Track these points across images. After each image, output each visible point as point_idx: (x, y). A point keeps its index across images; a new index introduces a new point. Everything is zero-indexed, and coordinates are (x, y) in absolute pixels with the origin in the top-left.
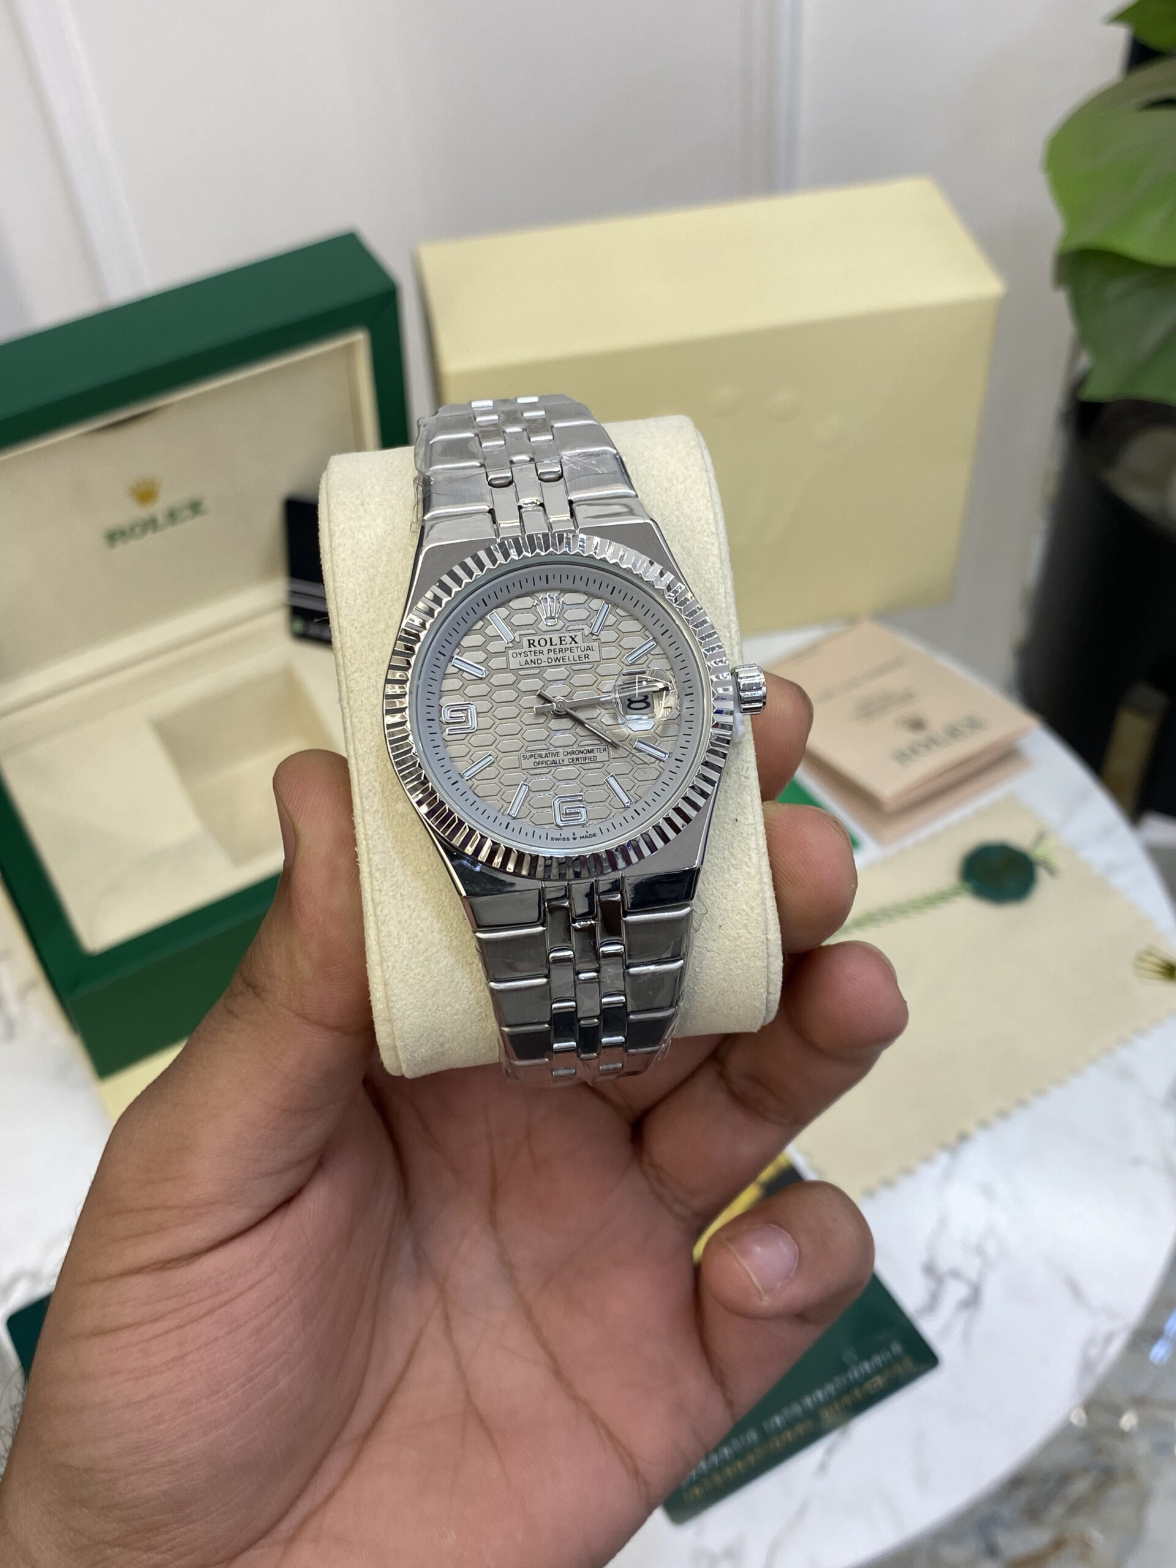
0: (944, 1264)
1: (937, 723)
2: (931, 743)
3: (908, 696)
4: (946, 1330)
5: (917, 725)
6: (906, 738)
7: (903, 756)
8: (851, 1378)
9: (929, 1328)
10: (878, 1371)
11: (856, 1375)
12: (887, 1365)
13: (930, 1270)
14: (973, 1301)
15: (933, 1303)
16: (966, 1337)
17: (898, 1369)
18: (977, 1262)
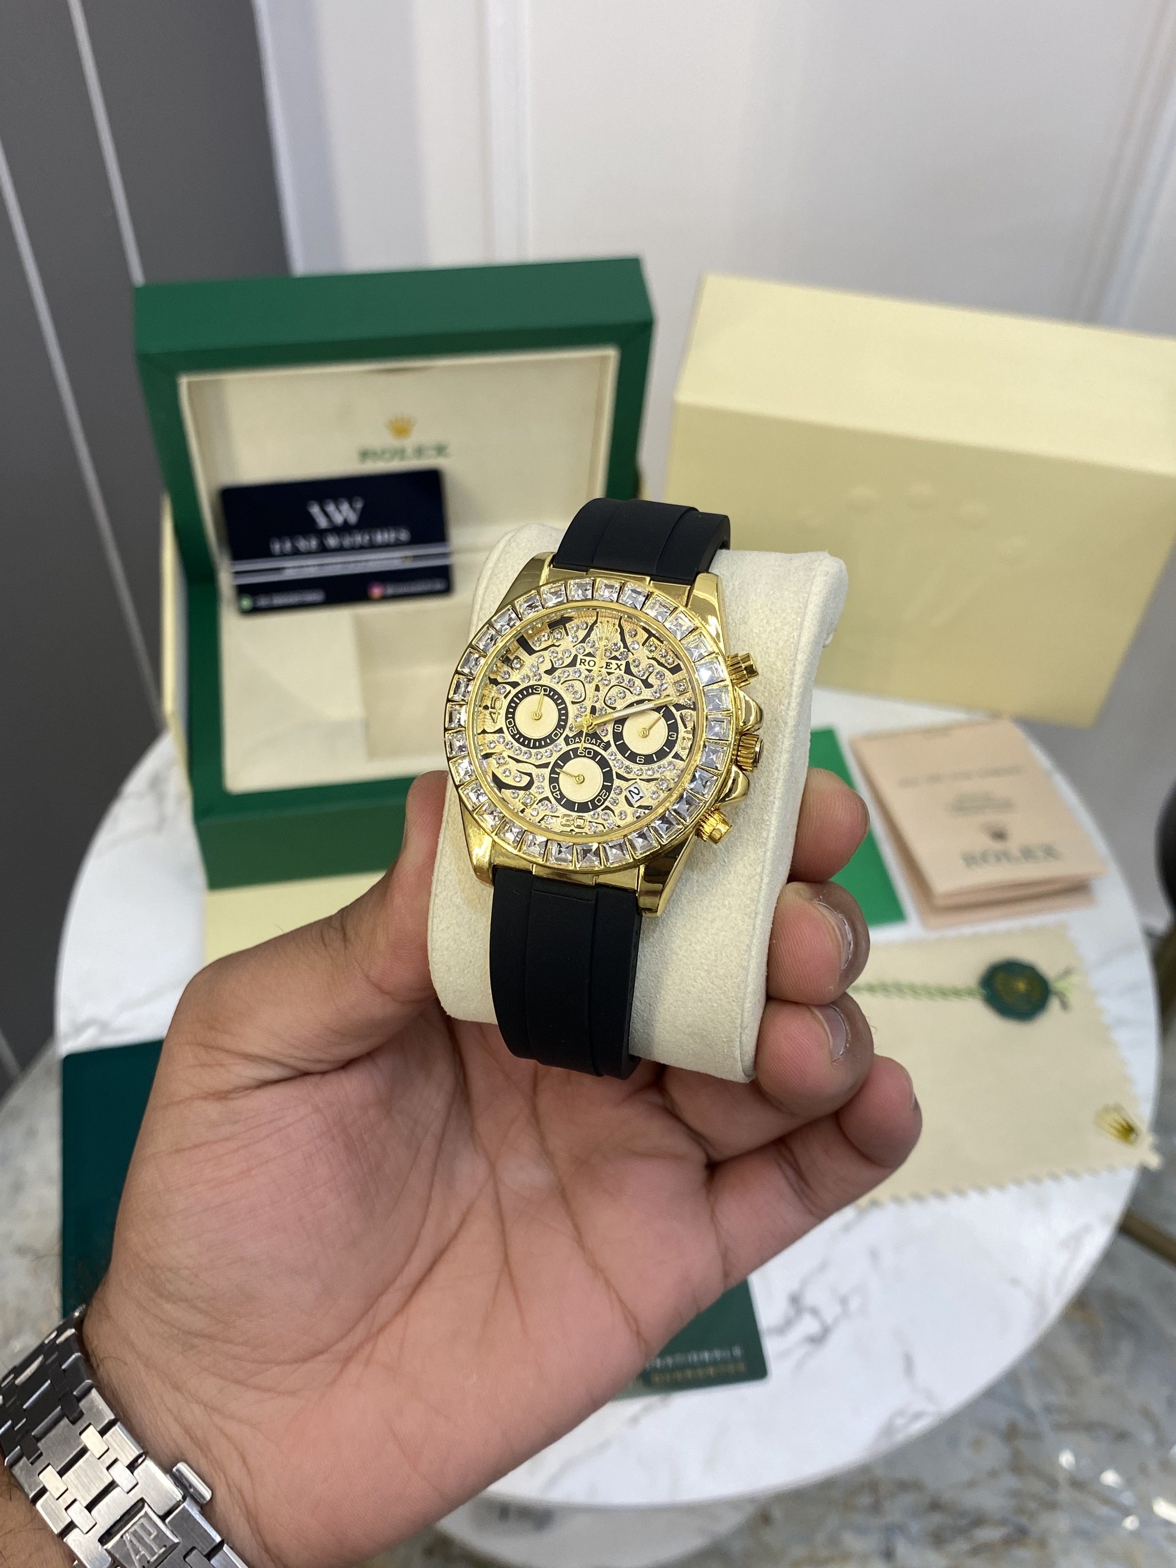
0: (809, 1300)
1: (1017, 840)
2: (1003, 856)
4: (784, 1354)
6: (986, 843)
9: (771, 1347)
10: (714, 1363)
11: (695, 1359)
12: (724, 1361)
13: (795, 1300)
14: (817, 1340)
15: (782, 1329)
16: (799, 1365)
17: (731, 1368)
18: (837, 1309)
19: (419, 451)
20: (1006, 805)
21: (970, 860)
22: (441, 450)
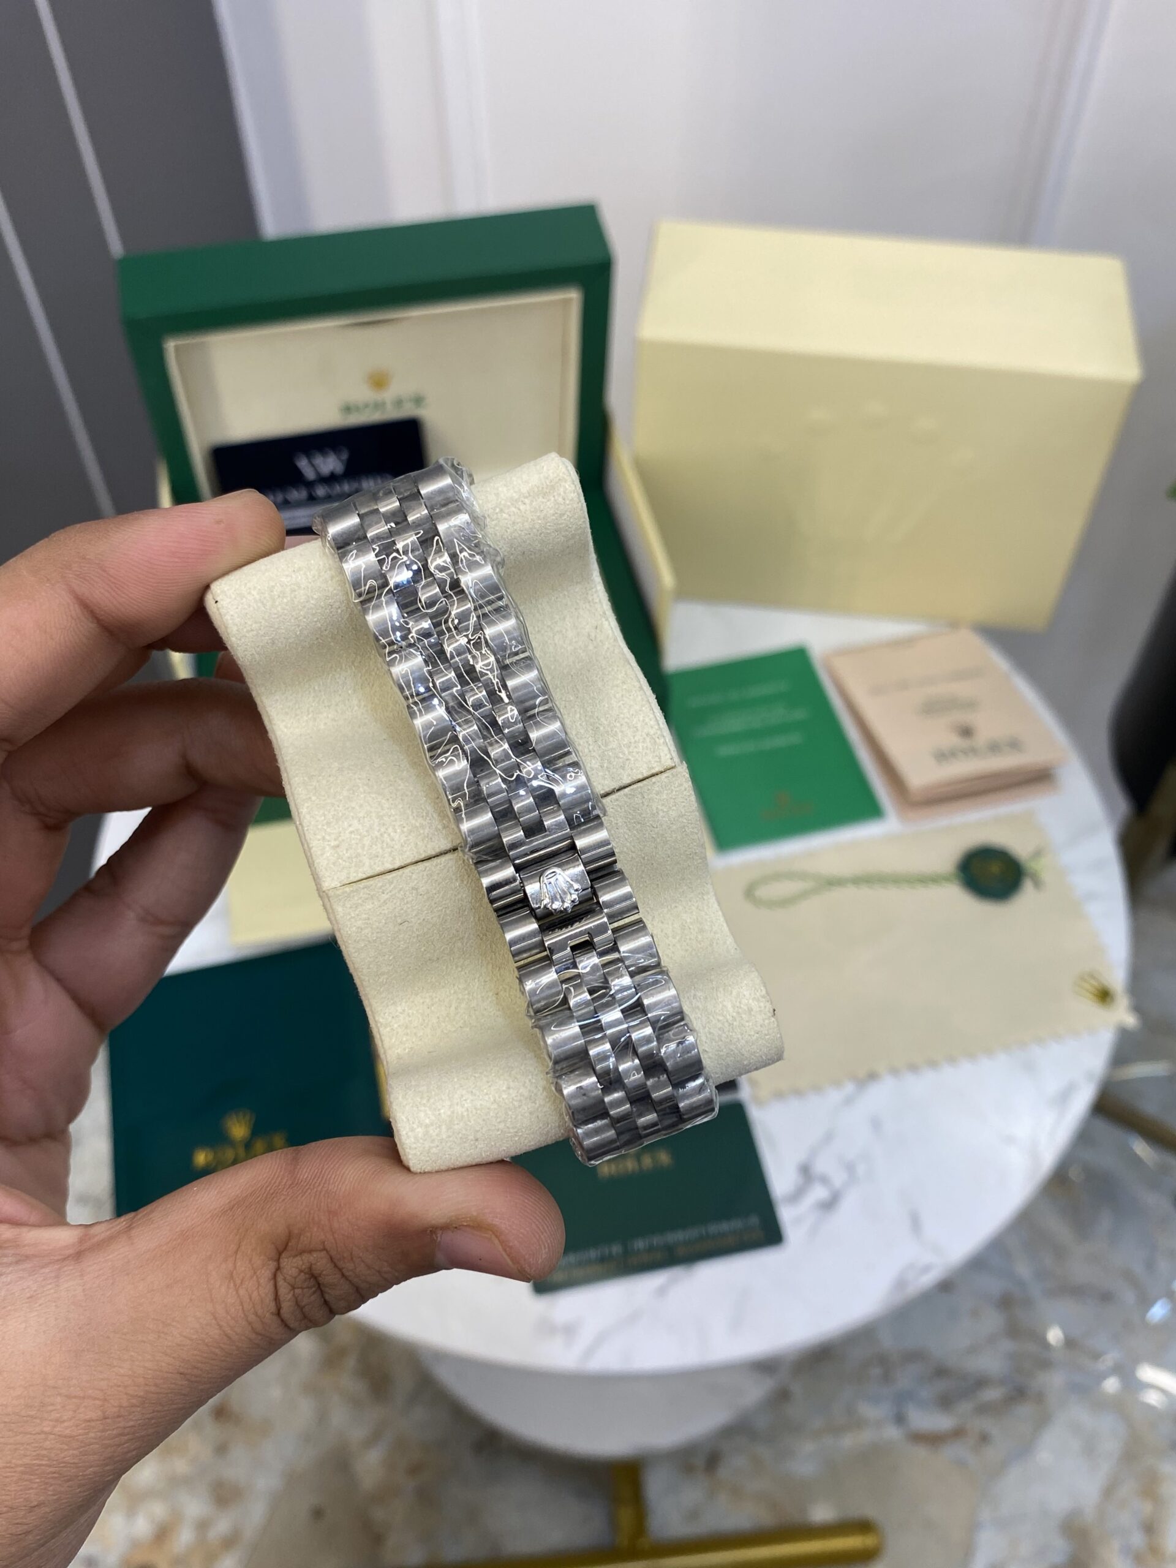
0: (818, 1169)
1: (984, 734)
2: (972, 751)
4: (799, 1221)
6: (953, 740)
9: (786, 1215)
10: (733, 1233)
11: (715, 1230)
12: (743, 1230)
13: (805, 1170)
14: (829, 1205)
15: (796, 1196)
16: (812, 1230)
17: (749, 1237)
18: (845, 1175)
19: (399, 403)
20: (970, 705)
21: (942, 756)
22: (419, 400)
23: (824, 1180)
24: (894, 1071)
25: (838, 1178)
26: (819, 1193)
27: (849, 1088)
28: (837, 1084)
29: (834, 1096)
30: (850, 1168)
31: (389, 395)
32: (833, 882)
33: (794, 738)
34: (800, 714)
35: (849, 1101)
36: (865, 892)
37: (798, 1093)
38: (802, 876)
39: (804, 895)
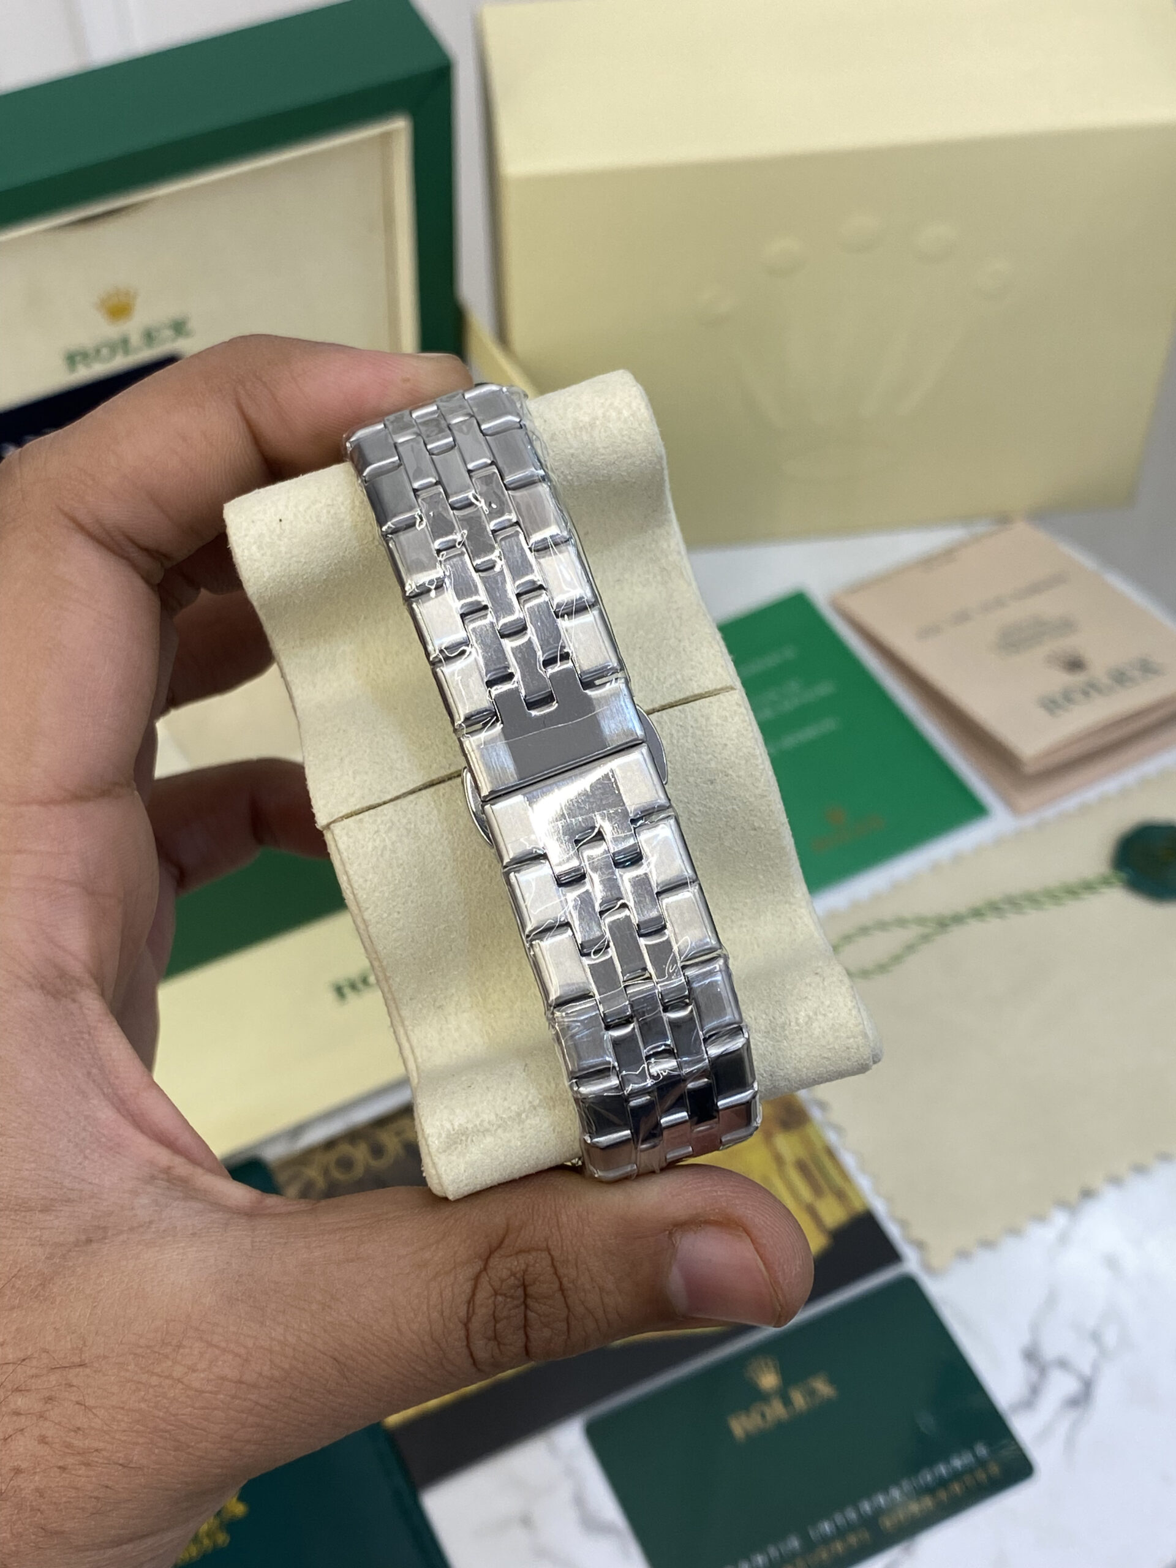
0: (1050, 1350)
1: (1100, 665)
2: (1091, 689)
3: (1066, 626)
4: (1045, 1433)
5: (1075, 664)
6: (1062, 679)
7: (1052, 705)
8: (922, 1482)
9: (1025, 1430)
10: (957, 1476)
11: (929, 1478)
12: (969, 1470)
13: (1031, 1356)
14: (1082, 1399)
15: (1032, 1396)
16: (1070, 1442)
17: (981, 1476)
18: (1091, 1351)
19: (149, 337)
23: (1063, 1364)
24: (1116, 1181)
25: (1084, 1359)
26: (1062, 1385)
27: (1060, 1219)
28: (1041, 1218)
29: (1042, 1235)
30: (1096, 1337)
31: (133, 327)
32: (944, 923)
33: (828, 725)
34: (824, 689)
35: (1063, 1239)
36: (993, 925)
37: (988, 1244)
38: (901, 922)
39: (910, 948)
